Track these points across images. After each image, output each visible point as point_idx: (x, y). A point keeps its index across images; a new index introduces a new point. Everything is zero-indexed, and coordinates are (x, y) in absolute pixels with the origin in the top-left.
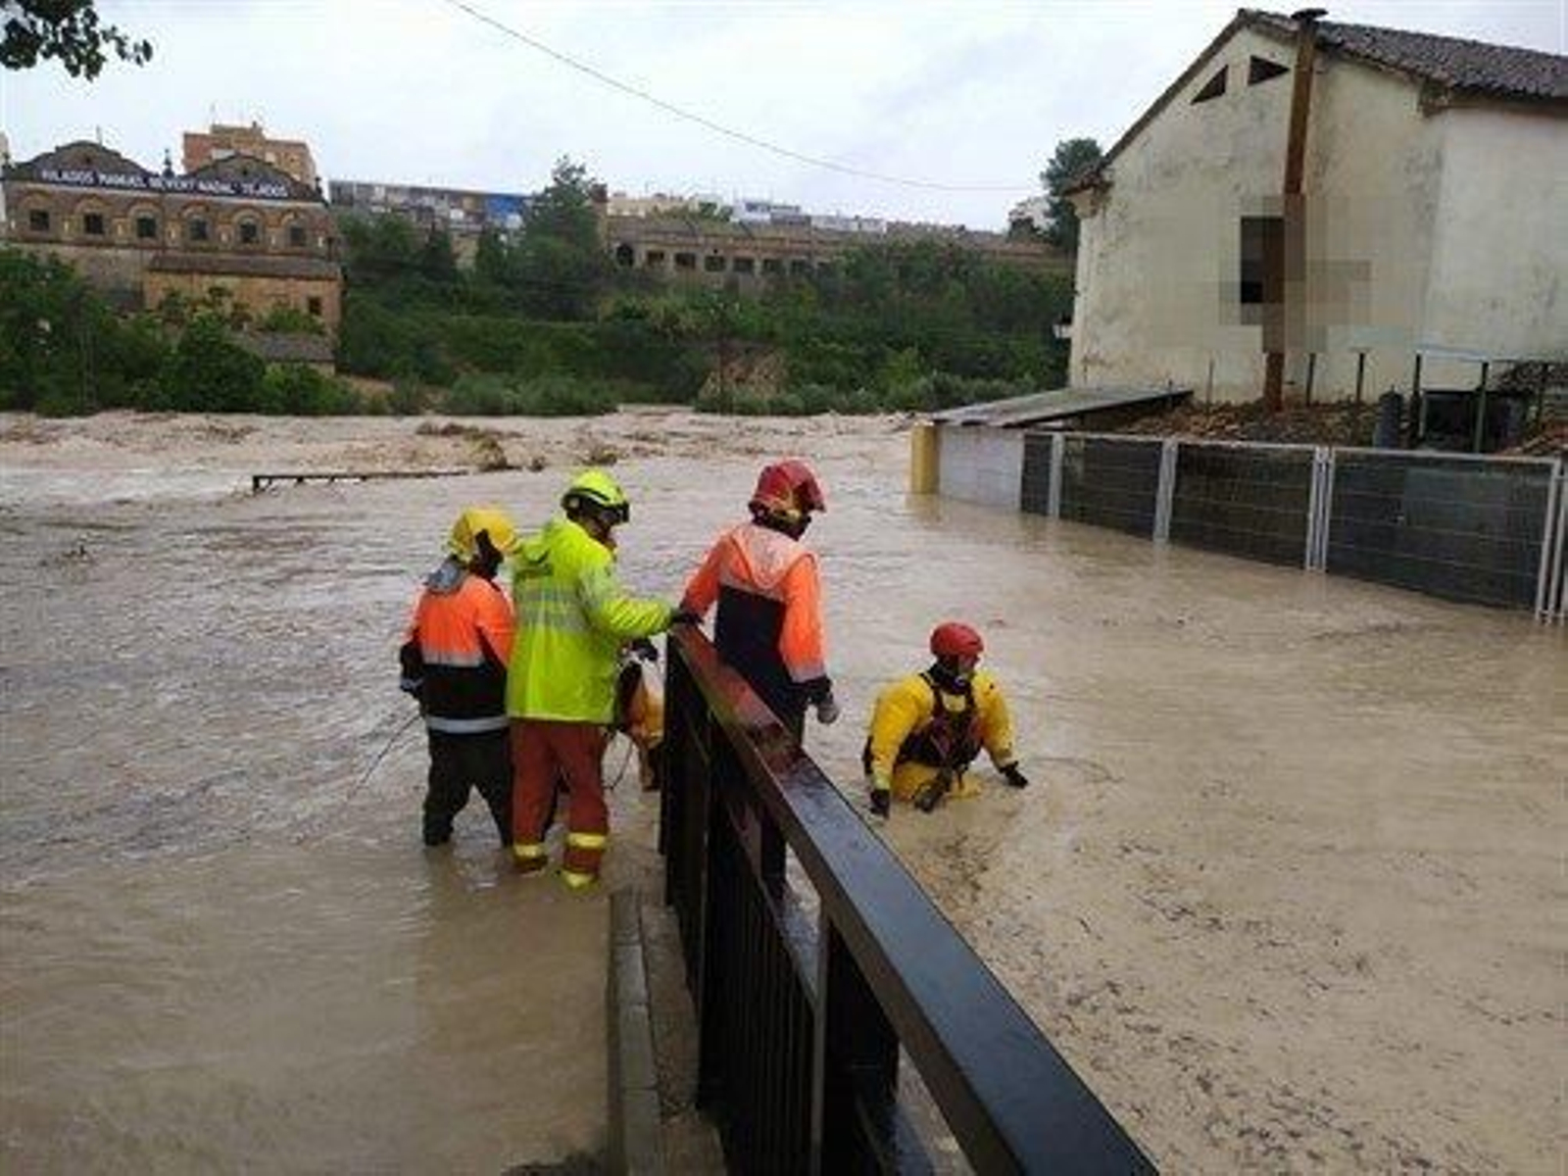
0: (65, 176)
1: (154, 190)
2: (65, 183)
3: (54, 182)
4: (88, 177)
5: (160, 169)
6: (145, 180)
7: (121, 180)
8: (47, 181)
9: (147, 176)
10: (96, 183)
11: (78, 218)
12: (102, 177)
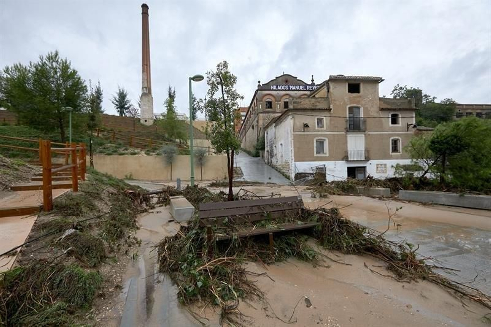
0: (279, 88)
1: (308, 90)
2: (279, 90)
3: (275, 90)
4: (286, 87)
5: (310, 82)
6: (306, 87)
7: (297, 88)
8: (272, 90)
9: (306, 85)
10: (289, 90)
11: (282, 103)
12: (291, 87)
